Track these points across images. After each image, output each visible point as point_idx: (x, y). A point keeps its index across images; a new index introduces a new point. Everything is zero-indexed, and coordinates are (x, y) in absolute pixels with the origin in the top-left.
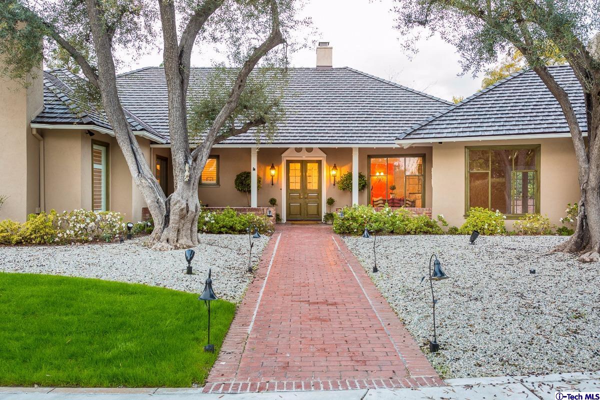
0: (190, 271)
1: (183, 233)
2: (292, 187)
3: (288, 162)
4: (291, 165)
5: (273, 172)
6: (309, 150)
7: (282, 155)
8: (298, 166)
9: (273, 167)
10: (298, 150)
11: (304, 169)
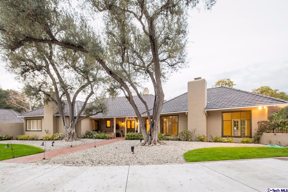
0: (53, 145)
1: (70, 138)
2: (128, 128)
3: (127, 121)
4: (128, 122)
5: (122, 124)
6: (132, 118)
7: (125, 119)
8: (130, 122)
9: (122, 122)
10: (129, 118)
11: (131, 123)
